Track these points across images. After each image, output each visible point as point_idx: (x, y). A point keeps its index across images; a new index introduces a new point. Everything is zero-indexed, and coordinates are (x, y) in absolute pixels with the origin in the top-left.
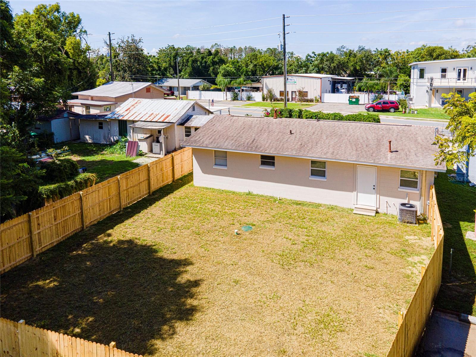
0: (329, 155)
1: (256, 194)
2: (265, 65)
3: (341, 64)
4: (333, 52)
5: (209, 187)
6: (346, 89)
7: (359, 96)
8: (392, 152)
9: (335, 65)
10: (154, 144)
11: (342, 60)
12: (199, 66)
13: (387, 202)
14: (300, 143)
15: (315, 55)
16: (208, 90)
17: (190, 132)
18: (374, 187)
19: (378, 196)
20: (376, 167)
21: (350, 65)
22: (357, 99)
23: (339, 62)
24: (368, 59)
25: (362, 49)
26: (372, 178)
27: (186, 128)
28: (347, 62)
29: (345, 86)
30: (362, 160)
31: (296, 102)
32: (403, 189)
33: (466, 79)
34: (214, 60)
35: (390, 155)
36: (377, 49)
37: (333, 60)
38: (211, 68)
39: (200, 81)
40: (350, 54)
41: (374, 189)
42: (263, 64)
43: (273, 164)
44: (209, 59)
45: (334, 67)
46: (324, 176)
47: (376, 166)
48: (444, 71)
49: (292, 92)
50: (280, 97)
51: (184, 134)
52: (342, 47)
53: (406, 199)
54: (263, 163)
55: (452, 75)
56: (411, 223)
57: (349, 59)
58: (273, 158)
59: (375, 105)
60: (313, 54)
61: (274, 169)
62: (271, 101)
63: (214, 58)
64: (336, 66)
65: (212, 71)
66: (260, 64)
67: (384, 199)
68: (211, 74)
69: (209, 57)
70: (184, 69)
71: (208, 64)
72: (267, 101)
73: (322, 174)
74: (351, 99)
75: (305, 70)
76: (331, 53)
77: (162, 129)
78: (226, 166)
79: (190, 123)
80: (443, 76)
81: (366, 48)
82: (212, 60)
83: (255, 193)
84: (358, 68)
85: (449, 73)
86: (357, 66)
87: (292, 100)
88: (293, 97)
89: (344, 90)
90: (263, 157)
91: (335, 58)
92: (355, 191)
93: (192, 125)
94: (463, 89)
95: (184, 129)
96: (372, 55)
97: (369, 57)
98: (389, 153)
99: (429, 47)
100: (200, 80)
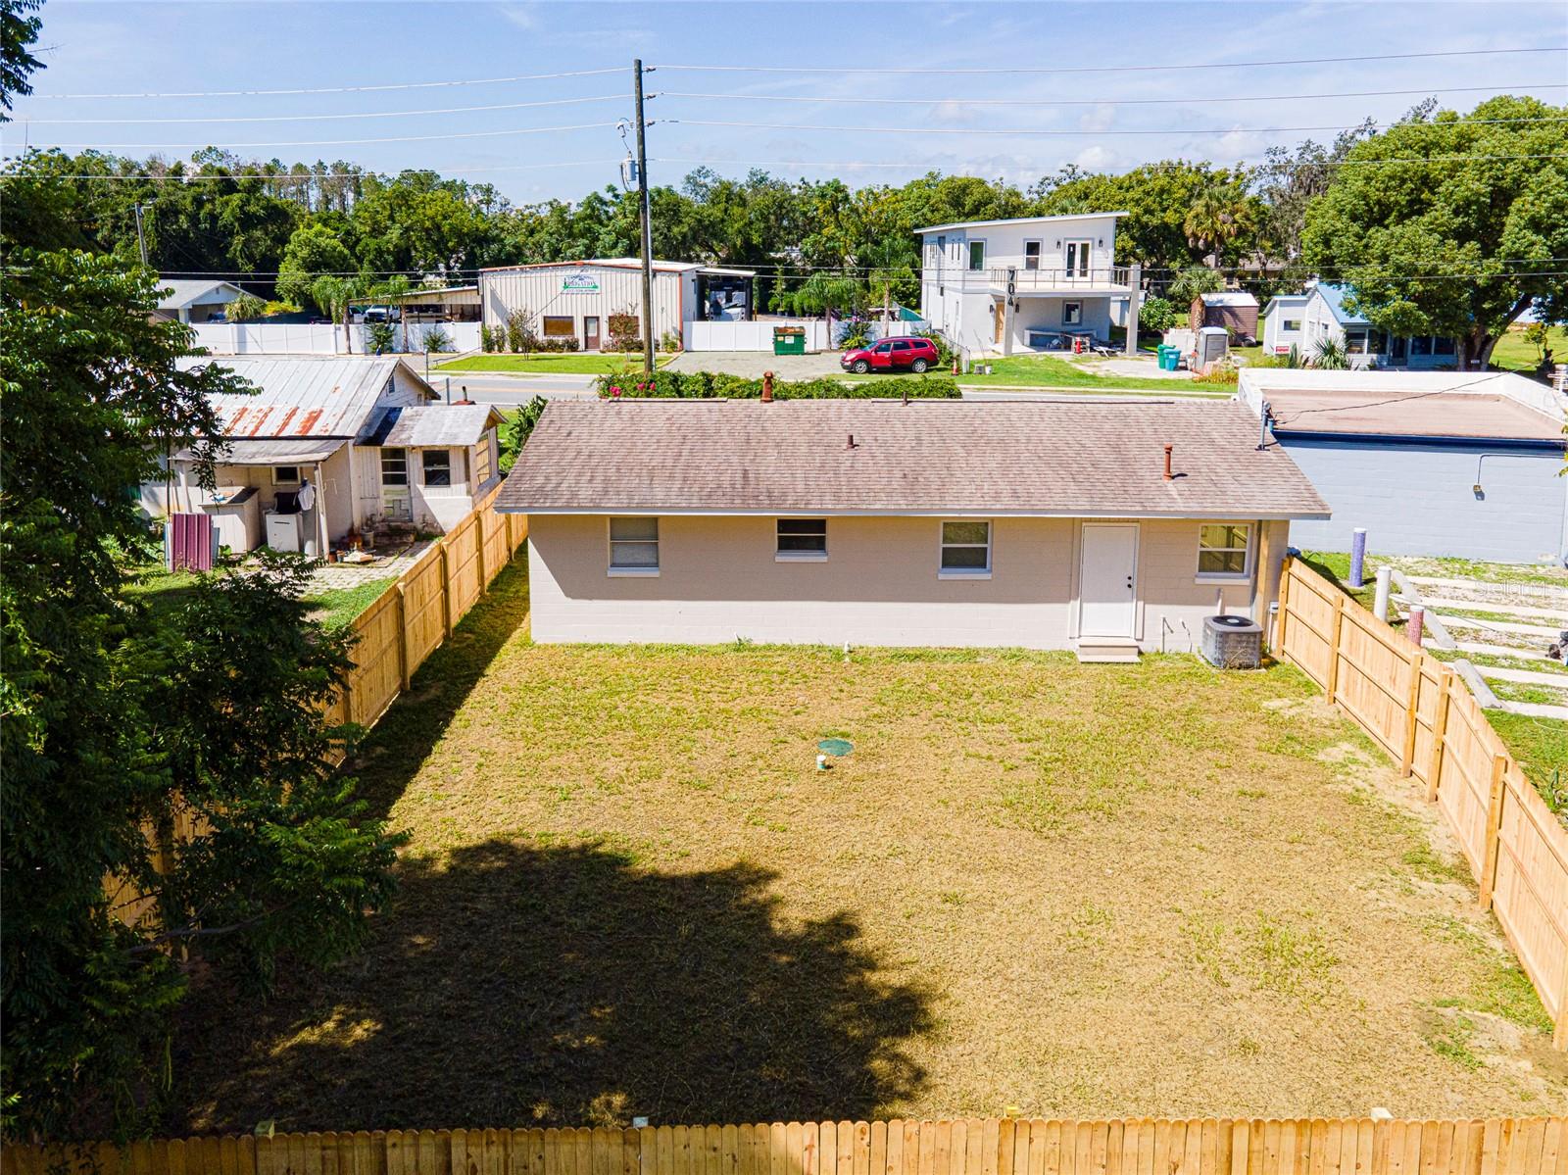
0: (1007, 502)
1: (763, 643)
2: (446, 229)
3: (706, 228)
4: (674, 189)
5: (592, 641)
6: (742, 306)
7: (802, 328)
8: (1173, 478)
9: (685, 229)
10: (271, 520)
11: (709, 216)
12: (186, 232)
13: (1164, 620)
14: (898, 474)
15: (616, 196)
16: (258, 319)
17: (402, 466)
18: (1130, 582)
19: (1141, 604)
20: (1135, 524)
21: (730, 230)
22: (800, 336)
23: (700, 221)
24: (784, 211)
25: (759, 181)
26: (1124, 555)
27: (386, 453)
28: (723, 221)
29: (739, 297)
30: (1107, 505)
31: (603, 352)
32: (1209, 577)
33: (1089, 273)
34: (246, 208)
35: (1170, 484)
36: (803, 179)
37: (676, 213)
38: (238, 241)
39: (217, 289)
40: (728, 195)
41: (1129, 586)
42: (438, 227)
43: (819, 545)
44: (229, 209)
45: (684, 236)
46: (983, 565)
47: (1138, 521)
48: (1033, 248)
49: (586, 318)
50: (546, 338)
51: (381, 474)
52: (699, 172)
53: (1216, 605)
54: (785, 545)
55: (1052, 259)
56: (1248, 667)
57: (726, 210)
58: (819, 525)
59: (873, 354)
60: (611, 194)
61: (824, 559)
62: (515, 351)
63: (247, 202)
64: (689, 234)
65: (242, 250)
66: (428, 224)
67: (1157, 612)
68: (240, 260)
69: (225, 197)
70: (122, 243)
71: (225, 226)
72: (500, 351)
73: (976, 559)
74: (780, 339)
75: (585, 245)
76: (669, 189)
77: (317, 462)
78: (656, 565)
79: (403, 436)
80: (1032, 265)
81: (772, 177)
82: (241, 208)
83: (759, 641)
84: (756, 239)
85: (1045, 256)
86: (753, 232)
87: (586, 347)
88: (590, 335)
89: (738, 310)
90: (784, 525)
91: (684, 209)
92: (1076, 599)
93: (413, 442)
94: (1081, 300)
95: (379, 456)
96: (794, 197)
97: (785, 205)
98: (1166, 481)
99: (952, 180)
100: (217, 283)
